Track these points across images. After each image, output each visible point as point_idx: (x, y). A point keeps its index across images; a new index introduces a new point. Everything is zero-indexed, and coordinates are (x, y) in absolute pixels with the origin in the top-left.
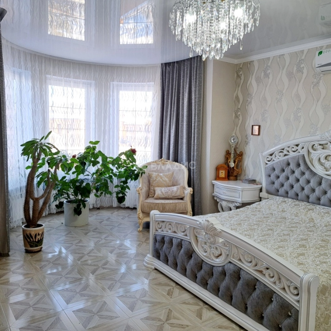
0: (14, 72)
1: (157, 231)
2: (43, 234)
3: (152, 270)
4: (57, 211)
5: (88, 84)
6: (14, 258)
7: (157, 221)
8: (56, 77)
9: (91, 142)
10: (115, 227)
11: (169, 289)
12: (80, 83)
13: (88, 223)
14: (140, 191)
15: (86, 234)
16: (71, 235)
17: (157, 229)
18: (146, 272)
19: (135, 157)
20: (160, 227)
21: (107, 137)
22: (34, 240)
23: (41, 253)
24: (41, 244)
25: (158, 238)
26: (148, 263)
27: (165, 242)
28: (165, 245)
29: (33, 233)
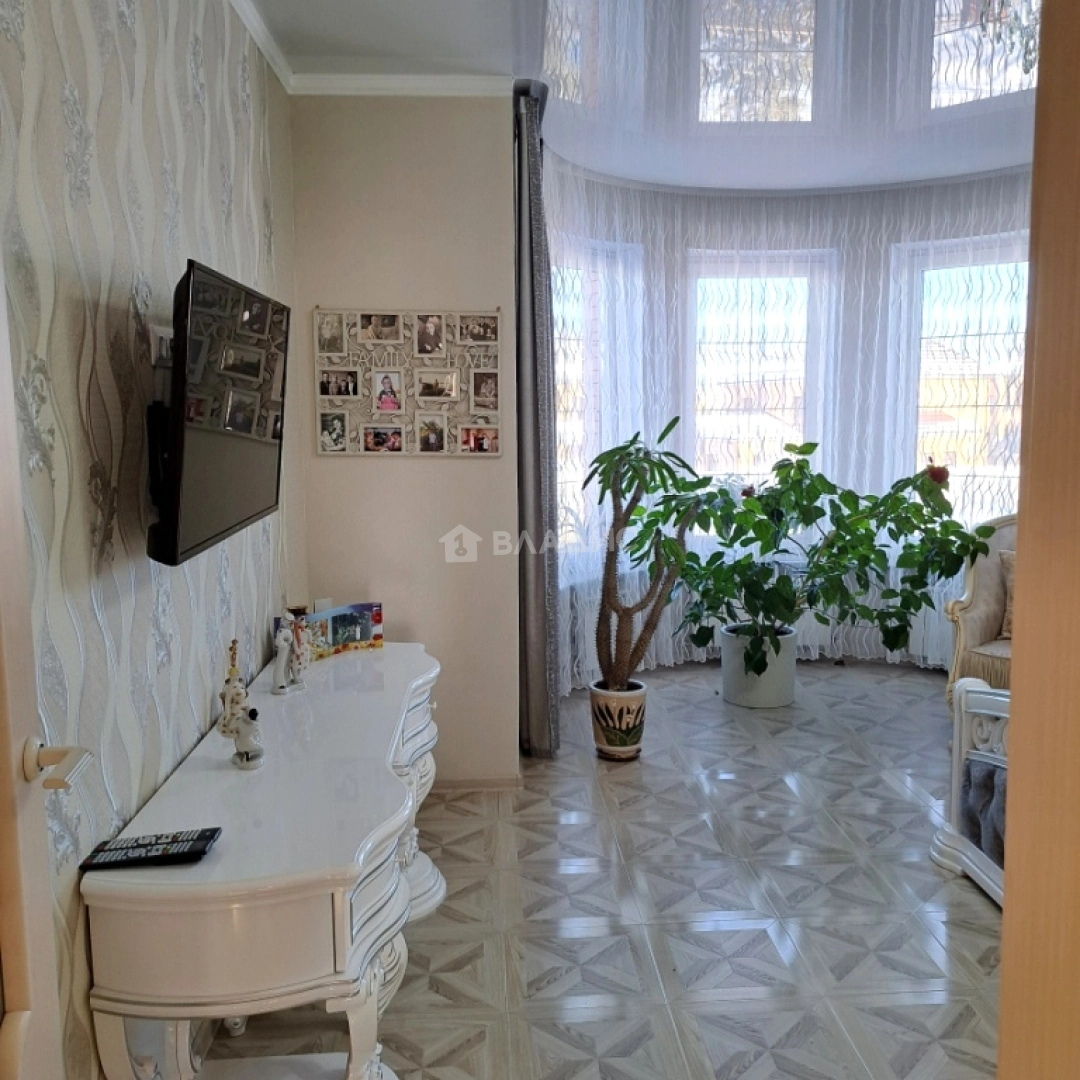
0: (594, 254)
1: (977, 749)
2: (640, 711)
3: (953, 875)
4: (711, 657)
5: (813, 261)
6: (566, 766)
7: (976, 715)
8: (715, 252)
9: (789, 448)
10: (875, 724)
11: (990, 948)
12: (788, 262)
13: (793, 702)
14: (958, 614)
15: (775, 733)
16: (732, 728)
17: (976, 741)
18: (931, 879)
19: (948, 495)
20: (985, 736)
21: (870, 429)
22: (618, 726)
23: (635, 764)
24: (635, 740)
25: (977, 774)
26: (941, 853)
27: (996, 790)
28: (994, 801)
29: (614, 704)
